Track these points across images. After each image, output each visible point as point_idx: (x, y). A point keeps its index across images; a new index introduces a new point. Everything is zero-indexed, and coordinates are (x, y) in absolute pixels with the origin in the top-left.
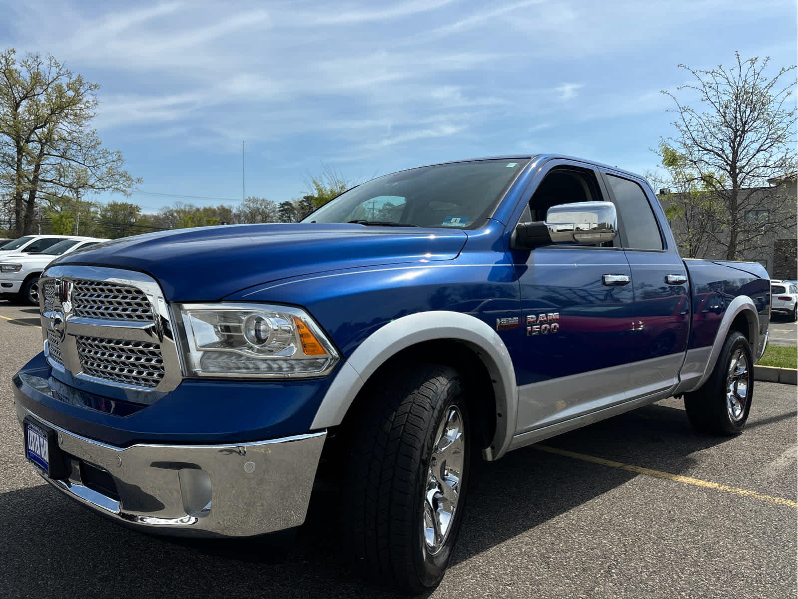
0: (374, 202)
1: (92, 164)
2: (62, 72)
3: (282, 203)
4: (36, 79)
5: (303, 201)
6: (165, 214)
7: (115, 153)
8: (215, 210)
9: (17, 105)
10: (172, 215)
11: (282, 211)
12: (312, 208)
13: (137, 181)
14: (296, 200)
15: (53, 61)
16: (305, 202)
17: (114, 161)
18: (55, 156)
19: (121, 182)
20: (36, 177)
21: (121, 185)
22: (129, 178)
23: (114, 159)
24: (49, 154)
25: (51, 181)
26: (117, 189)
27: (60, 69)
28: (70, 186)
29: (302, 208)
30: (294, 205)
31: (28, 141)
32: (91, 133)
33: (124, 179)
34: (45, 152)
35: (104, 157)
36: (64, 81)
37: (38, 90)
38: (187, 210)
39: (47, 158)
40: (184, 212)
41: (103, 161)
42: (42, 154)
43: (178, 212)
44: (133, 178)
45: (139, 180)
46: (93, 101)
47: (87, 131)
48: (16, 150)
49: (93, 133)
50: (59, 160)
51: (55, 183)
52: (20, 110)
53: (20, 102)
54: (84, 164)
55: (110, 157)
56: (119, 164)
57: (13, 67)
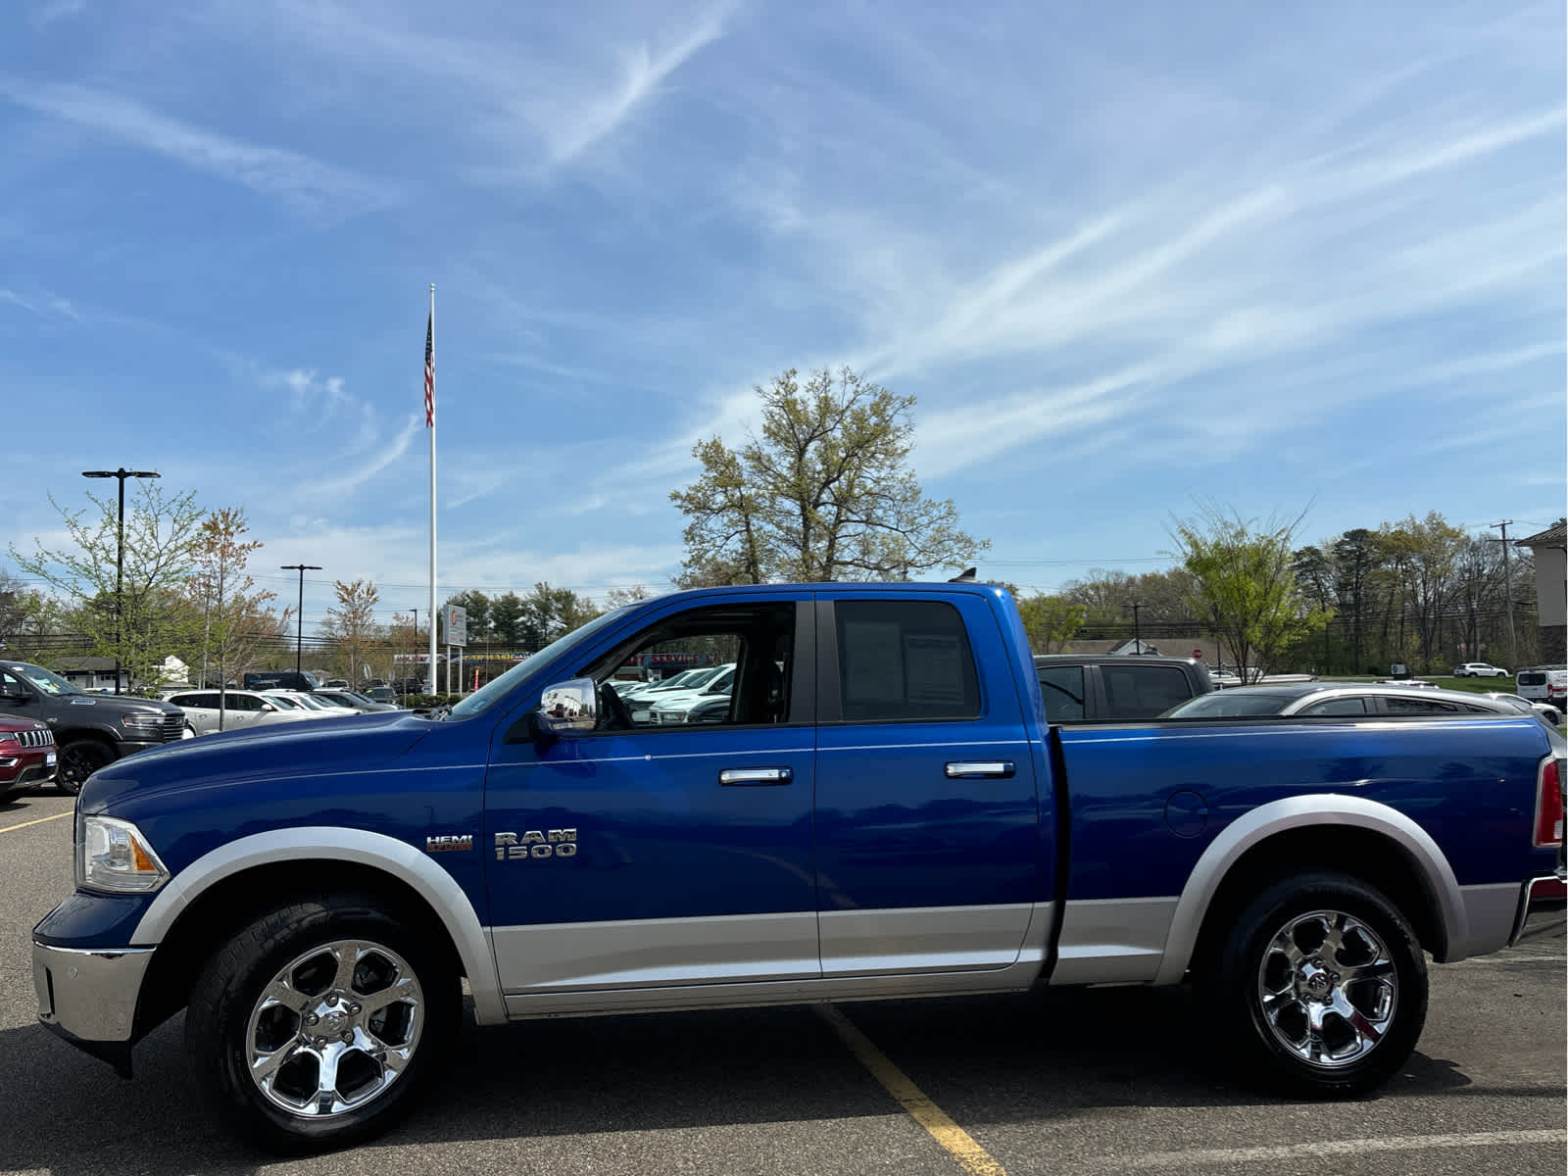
0: (1503, 526)
1: (909, 529)
2: (860, 389)
3: (1297, 551)
4: (826, 406)
5: (1342, 543)
6: (1072, 594)
7: (944, 505)
8: (1163, 577)
9: (802, 452)
10: (1086, 594)
11: (1299, 567)
12: (1365, 554)
13: (982, 546)
14: (1330, 543)
15: (848, 375)
16: (1348, 543)
17: (942, 518)
18: (855, 521)
19: (956, 551)
20: (830, 559)
21: (957, 557)
22: (969, 542)
23: (942, 514)
24: (848, 520)
25: (851, 563)
26: (951, 563)
27: (858, 385)
28: (877, 567)
29: (1342, 558)
30: (1324, 554)
31: (816, 506)
32: (906, 477)
33: (961, 545)
34: (842, 518)
35: (927, 513)
36: (866, 401)
37: (829, 424)
38: (1112, 582)
39: (846, 527)
40: (1107, 586)
41: (925, 520)
42: (839, 521)
43: (1095, 587)
44: (976, 541)
45: (986, 545)
46: (906, 426)
47: (901, 474)
48: (801, 520)
49: (910, 476)
50: (861, 527)
51: (857, 565)
52: (808, 455)
53: (806, 444)
54: (897, 530)
55: (935, 512)
56: (951, 521)
57: (797, 395)
